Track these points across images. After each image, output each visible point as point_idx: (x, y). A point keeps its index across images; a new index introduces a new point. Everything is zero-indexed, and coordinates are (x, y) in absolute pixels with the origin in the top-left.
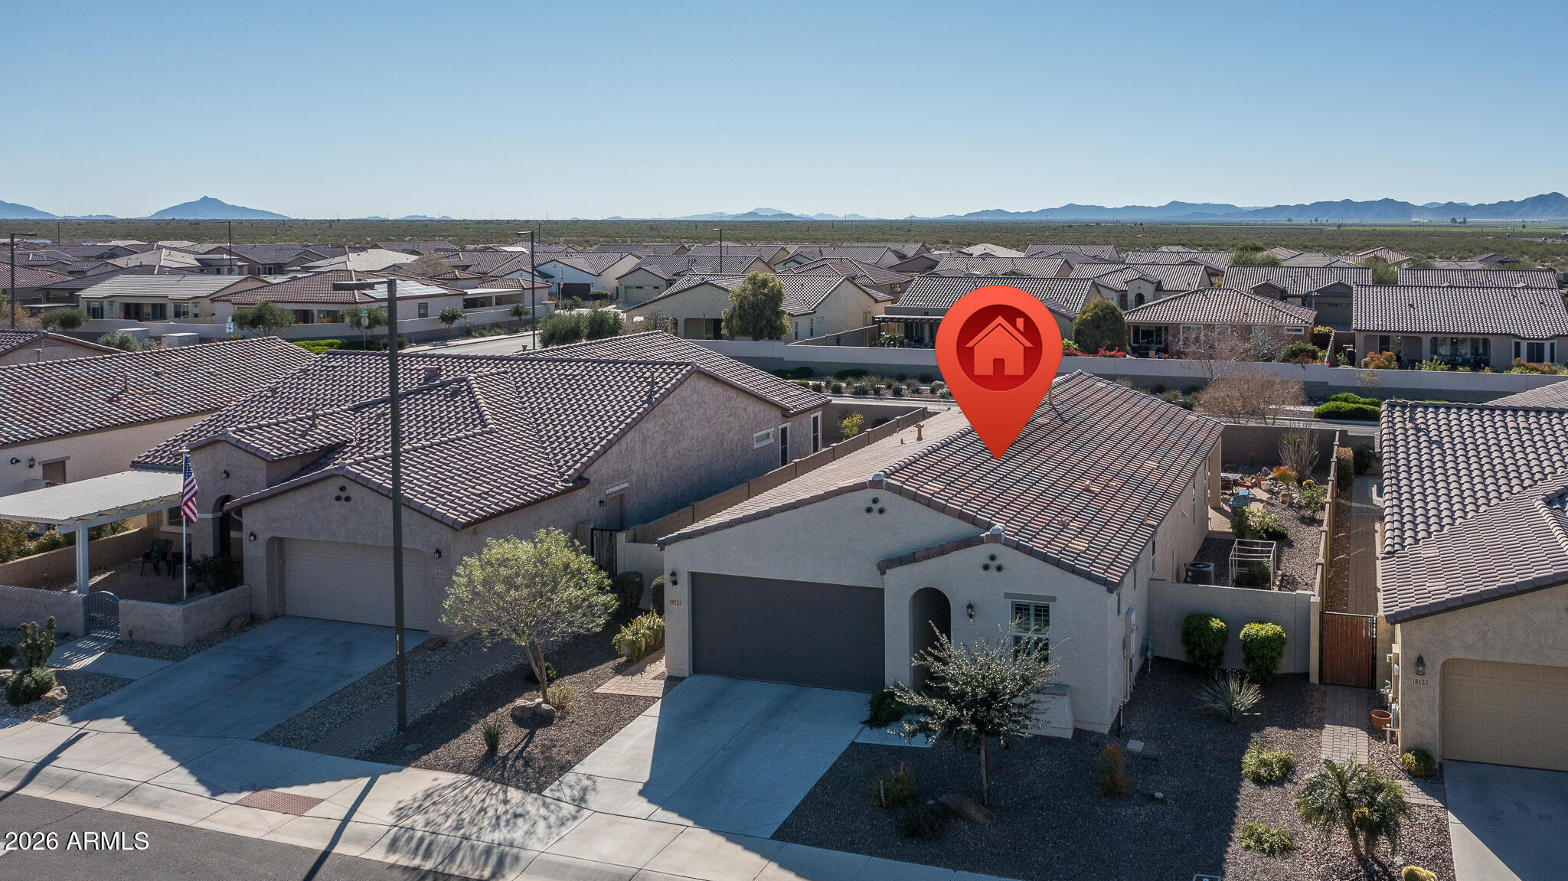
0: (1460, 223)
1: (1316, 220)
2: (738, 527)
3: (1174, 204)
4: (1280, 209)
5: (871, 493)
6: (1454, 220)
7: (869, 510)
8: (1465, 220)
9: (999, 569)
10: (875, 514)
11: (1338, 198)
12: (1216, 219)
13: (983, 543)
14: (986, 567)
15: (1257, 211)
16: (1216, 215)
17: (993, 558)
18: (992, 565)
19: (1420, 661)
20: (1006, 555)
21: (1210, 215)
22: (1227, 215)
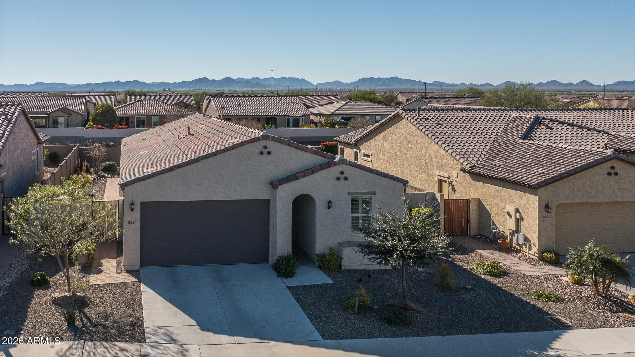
0: (167, 90)
1: (105, 90)
2: (176, 171)
3: (38, 83)
4: (88, 85)
5: (262, 143)
6: (164, 89)
7: (262, 153)
8: (169, 89)
9: (346, 179)
10: (265, 156)
11: (114, 80)
12: (58, 90)
13: (336, 165)
14: (338, 179)
15: (77, 86)
16: (58, 88)
17: (342, 173)
18: (342, 177)
19: (547, 206)
20: (349, 171)
21: (55, 88)
22: (63, 88)
